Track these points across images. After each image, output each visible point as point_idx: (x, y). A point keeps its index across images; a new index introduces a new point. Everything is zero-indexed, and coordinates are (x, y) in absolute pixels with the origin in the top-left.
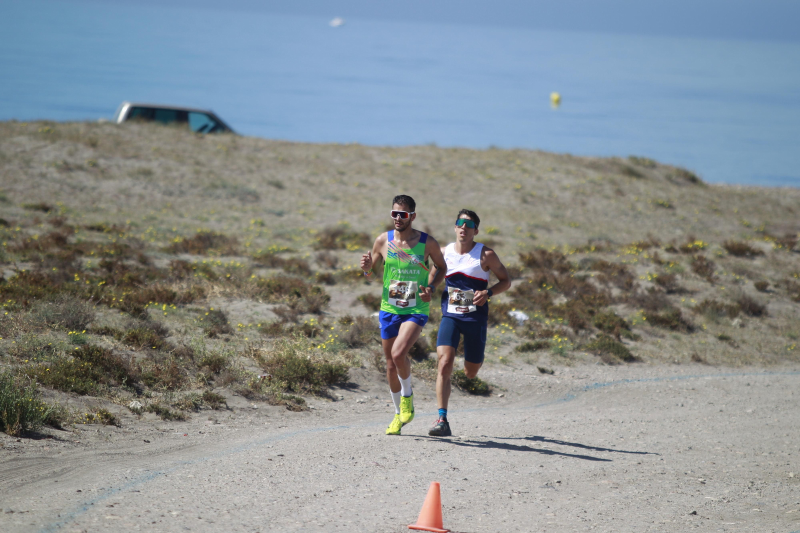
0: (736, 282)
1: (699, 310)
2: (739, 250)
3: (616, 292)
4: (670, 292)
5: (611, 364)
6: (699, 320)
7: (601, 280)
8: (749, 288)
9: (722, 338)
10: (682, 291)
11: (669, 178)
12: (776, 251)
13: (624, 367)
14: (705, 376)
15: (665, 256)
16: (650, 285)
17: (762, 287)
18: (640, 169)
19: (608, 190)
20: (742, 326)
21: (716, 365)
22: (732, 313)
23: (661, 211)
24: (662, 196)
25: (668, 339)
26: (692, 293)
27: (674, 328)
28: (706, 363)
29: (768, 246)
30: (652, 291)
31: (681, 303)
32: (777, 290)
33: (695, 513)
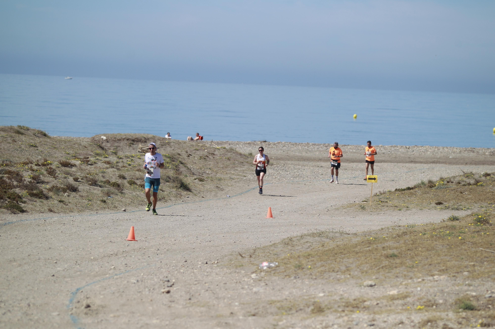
0: (65, 178)
1: (50, 190)
2: (66, 165)
3: (15, 183)
4: (38, 183)
5: (15, 214)
6: (51, 194)
7: (9, 178)
8: (71, 180)
9: (60, 201)
10: (43, 182)
11: (34, 135)
12: (81, 164)
13: (20, 215)
14: (55, 217)
15: (35, 168)
16: (30, 180)
17: (76, 180)
18: (22, 131)
19: (9, 140)
20: (68, 196)
21: (58, 213)
22: (64, 191)
23: (32, 148)
24: (32, 142)
25: (38, 202)
26: (48, 183)
27: (40, 198)
28: (55, 212)
29: (78, 162)
30: (30, 182)
31: (43, 187)
32: (82, 181)
33: (53, 276)
